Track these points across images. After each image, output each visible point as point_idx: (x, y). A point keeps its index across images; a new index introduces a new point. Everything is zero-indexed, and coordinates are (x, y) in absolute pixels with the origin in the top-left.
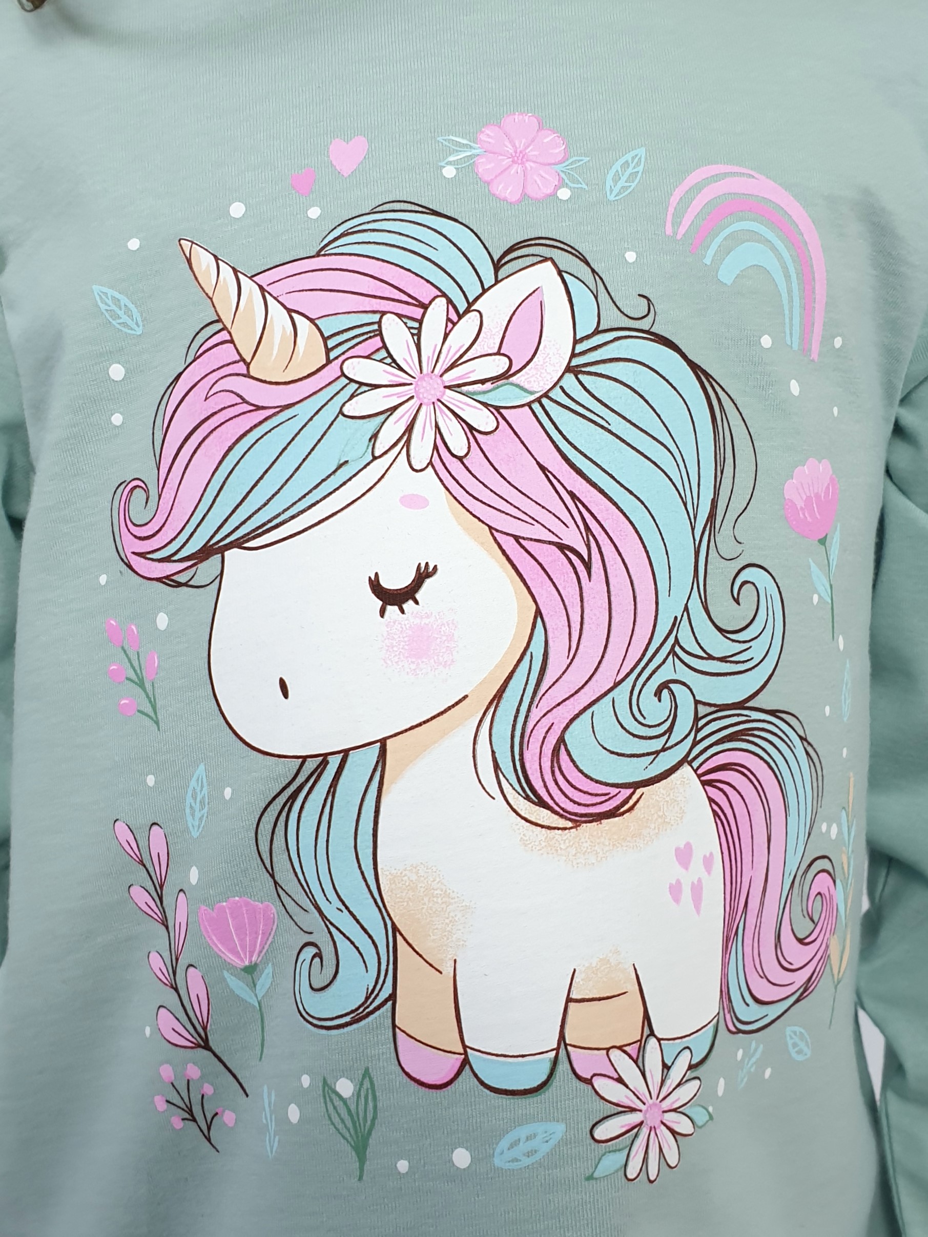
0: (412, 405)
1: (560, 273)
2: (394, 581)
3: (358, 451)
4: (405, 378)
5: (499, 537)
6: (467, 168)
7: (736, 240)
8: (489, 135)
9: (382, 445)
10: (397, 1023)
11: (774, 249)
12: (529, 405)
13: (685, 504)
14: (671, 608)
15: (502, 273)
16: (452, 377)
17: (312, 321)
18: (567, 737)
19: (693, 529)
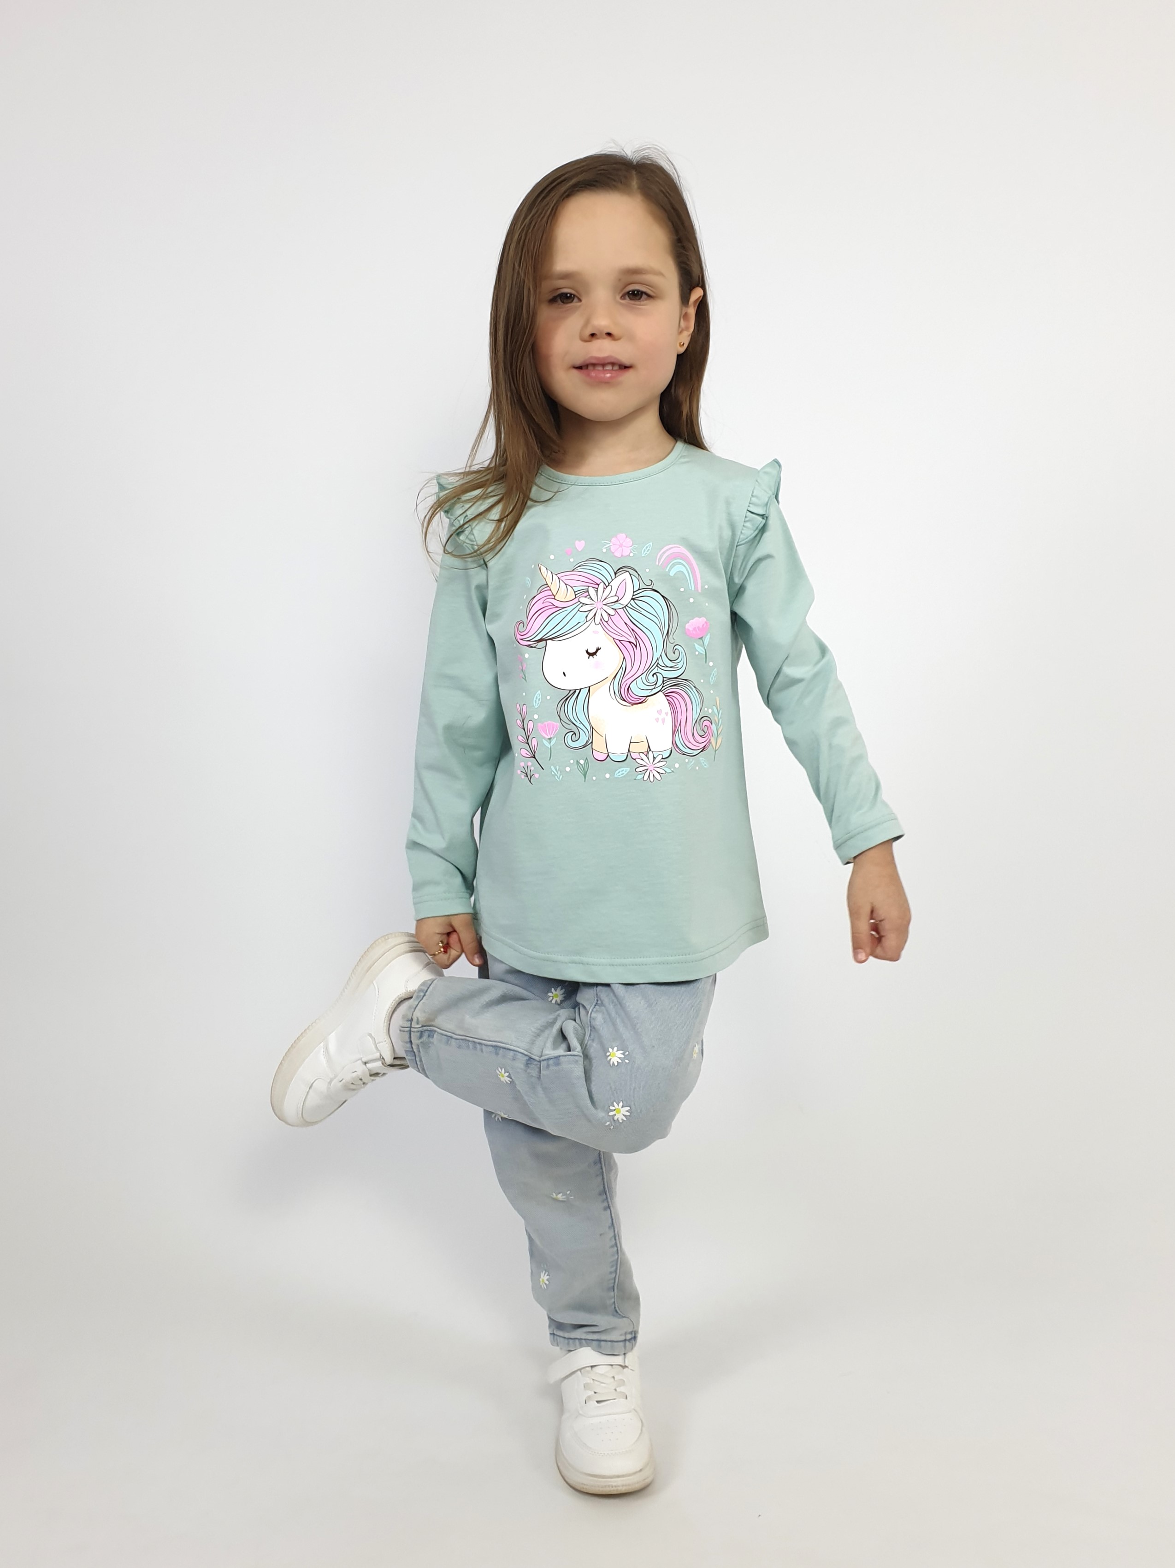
0: (595, 610)
1: (630, 575)
2: (591, 651)
3: (583, 619)
4: (593, 603)
5: (616, 641)
6: (609, 549)
7: (674, 565)
8: (614, 540)
9: (589, 618)
10: (593, 748)
11: (684, 566)
12: (623, 608)
13: (661, 630)
14: (657, 656)
15: (617, 575)
16: (605, 602)
17: (572, 587)
18: (631, 686)
19: (663, 636)
